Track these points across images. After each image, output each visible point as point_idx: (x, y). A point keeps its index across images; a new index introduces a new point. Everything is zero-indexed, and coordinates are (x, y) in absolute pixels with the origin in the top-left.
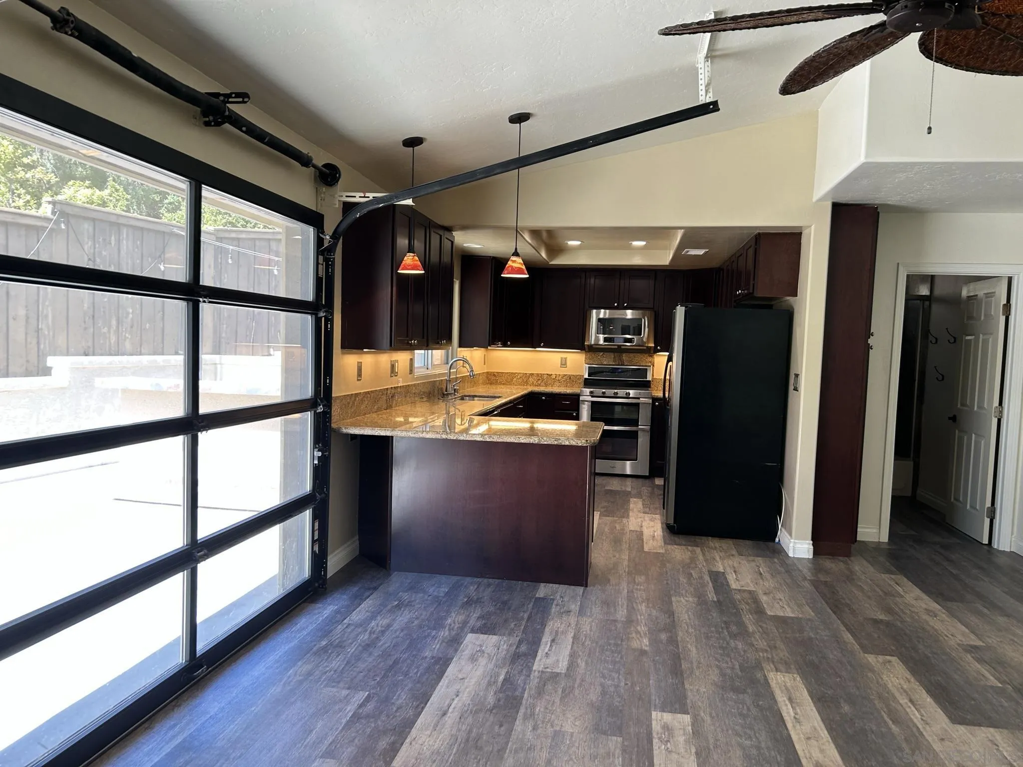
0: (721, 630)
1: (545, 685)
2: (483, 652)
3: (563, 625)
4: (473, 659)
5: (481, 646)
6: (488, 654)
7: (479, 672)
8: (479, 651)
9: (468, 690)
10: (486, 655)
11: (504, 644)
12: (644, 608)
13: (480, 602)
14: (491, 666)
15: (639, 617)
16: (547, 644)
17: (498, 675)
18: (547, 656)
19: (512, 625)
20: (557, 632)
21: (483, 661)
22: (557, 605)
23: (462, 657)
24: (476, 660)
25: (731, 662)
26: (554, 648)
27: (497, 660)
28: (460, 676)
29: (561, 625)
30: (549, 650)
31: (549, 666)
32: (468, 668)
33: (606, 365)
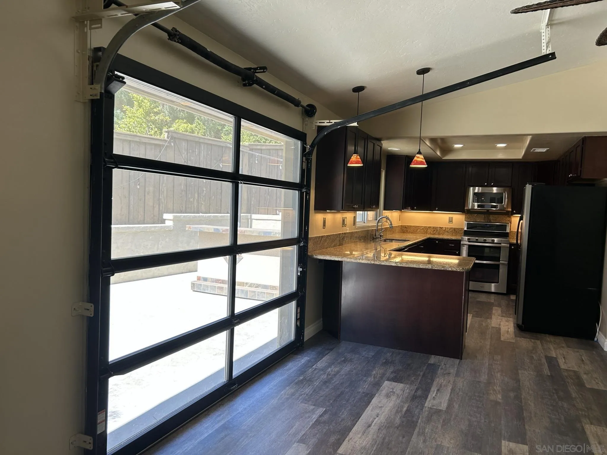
0: (552, 394)
1: (432, 416)
2: (394, 393)
3: (445, 382)
4: (388, 396)
5: (393, 389)
6: (397, 394)
7: (391, 404)
8: (392, 392)
9: (384, 414)
10: (396, 394)
11: (407, 389)
12: (499, 375)
13: (394, 363)
14: (398, 401)
15: (496, 381)
16: (434, 392)
17: (402, 407)
18: (434, 399)
19: (413, 379)
20: (441, 386)
21: (394, 398)
22: (442, 369)
23: (381, 394)
24: (390, 397)
25: (559, 415)
26: (438, 395)
27: (402, 398)
28: (380, 406)
29: (443, 381)
30: (435, 396)
31: (434, 405)
32: (385, 401)
33: (479, 222)
